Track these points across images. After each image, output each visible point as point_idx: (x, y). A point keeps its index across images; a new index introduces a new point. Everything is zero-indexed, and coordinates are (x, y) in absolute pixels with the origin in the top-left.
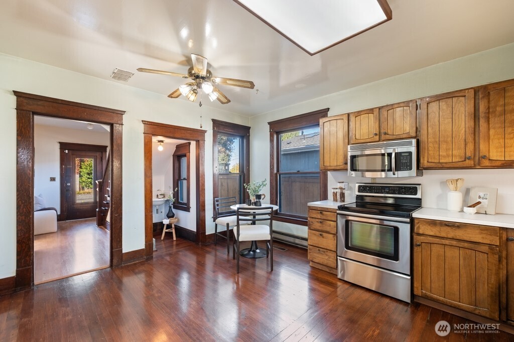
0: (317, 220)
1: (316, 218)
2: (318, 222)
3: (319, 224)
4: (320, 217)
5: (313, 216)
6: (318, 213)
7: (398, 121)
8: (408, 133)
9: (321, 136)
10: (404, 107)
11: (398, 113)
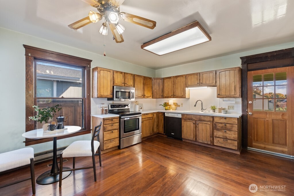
0: (109, 125)
1: (109, 124)
2: (110, 126)
3: (110, 127)
4: (111, 123)
5: (107, 123)
6: (110, 121)
7: (129, 80)
8: (132, 85)
9: (99, 78)
10: (130, 75)
11: (129, 77)
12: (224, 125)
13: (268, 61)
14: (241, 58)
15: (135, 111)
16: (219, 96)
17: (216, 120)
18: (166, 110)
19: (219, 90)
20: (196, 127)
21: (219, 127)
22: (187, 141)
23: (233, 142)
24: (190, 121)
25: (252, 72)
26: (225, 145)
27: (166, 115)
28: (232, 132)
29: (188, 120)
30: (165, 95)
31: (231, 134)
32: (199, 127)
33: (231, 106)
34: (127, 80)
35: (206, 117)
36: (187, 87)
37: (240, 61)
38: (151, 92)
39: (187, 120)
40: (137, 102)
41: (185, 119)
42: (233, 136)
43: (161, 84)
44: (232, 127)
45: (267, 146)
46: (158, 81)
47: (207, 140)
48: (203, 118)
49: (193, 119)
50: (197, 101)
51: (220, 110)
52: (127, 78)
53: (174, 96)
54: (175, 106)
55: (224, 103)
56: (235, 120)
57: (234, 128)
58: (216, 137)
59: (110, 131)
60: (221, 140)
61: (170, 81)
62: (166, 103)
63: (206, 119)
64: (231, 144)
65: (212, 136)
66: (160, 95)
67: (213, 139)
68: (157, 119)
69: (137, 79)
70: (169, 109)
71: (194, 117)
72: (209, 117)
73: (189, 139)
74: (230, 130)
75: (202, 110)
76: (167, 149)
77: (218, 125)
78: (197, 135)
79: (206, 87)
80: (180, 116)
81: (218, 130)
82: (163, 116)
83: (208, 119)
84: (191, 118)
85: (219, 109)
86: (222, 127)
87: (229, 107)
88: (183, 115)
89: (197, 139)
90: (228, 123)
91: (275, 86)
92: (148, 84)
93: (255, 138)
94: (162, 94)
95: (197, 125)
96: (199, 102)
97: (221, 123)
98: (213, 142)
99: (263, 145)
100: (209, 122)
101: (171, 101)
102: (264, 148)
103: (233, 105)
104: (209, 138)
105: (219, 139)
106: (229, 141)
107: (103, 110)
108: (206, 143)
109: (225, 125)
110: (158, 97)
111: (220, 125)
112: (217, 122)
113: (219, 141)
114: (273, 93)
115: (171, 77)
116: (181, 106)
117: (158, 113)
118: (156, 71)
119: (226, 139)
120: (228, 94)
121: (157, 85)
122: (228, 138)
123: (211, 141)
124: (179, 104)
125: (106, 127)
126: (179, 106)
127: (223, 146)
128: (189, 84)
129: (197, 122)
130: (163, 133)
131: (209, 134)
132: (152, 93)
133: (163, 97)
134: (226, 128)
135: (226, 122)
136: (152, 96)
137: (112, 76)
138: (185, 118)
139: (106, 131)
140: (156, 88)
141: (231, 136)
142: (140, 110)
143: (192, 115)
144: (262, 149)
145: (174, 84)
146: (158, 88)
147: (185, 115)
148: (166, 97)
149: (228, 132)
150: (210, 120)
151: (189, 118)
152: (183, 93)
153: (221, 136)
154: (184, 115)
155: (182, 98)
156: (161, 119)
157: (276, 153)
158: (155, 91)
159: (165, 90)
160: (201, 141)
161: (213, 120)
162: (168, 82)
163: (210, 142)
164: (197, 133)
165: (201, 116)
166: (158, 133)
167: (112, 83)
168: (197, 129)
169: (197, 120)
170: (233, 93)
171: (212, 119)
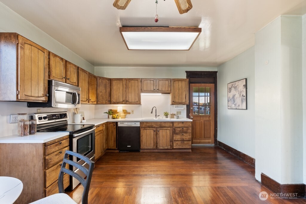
0: (55, 153)
3: (57, 157)
4: (58, 149)
5: (52, 152)
6: (56, 145)
7: (72, 74)
8: (75, 83)
9: (21, 58)
10: (74, 67)
11: (72, 69)
12: (181, 128)
13: (202, 77)
14: (187, 72)
15: (74, 123)
16: (174, 103)
17: (175, 125)
18: (114, 118)
19: (174, 97)
20: (157, 134)
21: (178, 131)
22: (146, 151)
23: (188, 142)
24: (150, 128)
25: (193, 84)
26: (182, 147)
27: (120, 125)
28: (188, 134)
29: (148, 128)
30: (113, 100)
31: (187, 136)
32: (159, 133)
33: (179, 112)
34: (69, 73)
35: (167, 123)
36: (142, 92)
37: (185, 74)
38: (96, 95)
39: (146, 128)
40: (77, 109)
41: (144, 128)
42: (189, 137)
43: (108, 85)
44: (188, 129)
45: (201, 141)
46: (104, 82)
47: (167, 145)
48: (163, 125)
49: (153, 127)
50: (153, 108)
51: (173, 116)
52: (69, 70)
53: (126, 102)
54: (125, 113)
55: (174, 109)
56: (190, 123)
57: (189, 130)
58: (175, 141)
59: (56, 166)
60: (179, 143)
61: (121, 84)
62: (111, 110)
63: (166, 125)
64: (187, 144)
65: (172, 141)
66: (107, 100)
67: (173, 143)
68: (106, 131)
69: (82, 75)
70: (117, 117)
71: (154, 124)
72: (169, 123)
73: (149, 148)
74: (186, 133)
75: (156, 116)
76: (137, 166)
77: (177, 129)
78: (158, 143)
79: (160, 94)
80: (138, 125)
81: (177, 134)
82: (115, 126)
83: (168, 125)
84: (151, 126)
85: (171, 114)
86: (180, 131)
87: (177, 112)
88: (141, 123)
89: (158, 146)
90: (185, 126)
91: (199, 96)
92: (93, 83)
93: (195, 136)
94: (109, 98)
95: (158, 132)
96: (154, 109)
97: (179, 127)
98: (172, 146)
99: (198, 141)
100: (169, 128)
101: (120, 108)
102: (200, 143)
103: (180, 111)
104: (169, 143)
105: (178, 142)
106: (185, 142)
107: (24, 127)
108: (166, 148)
109: (183, 129)
110: (104, 103)
111: (179, 129)
112: (176, 126)
113: (177, 144)
114: (198, 102)
115: (122, 79)
116: (131, 113)
117: (107, 124)
118: (95, 67)
119: (183, 141)
120: (180, 101)
121: (103, 86)
122: (185, 139)
123: (170, 145)
124: (128, 111)
125: (50, 159)
126: (130, 113)
127: (181, 147)
128: (145, 89)
129: (158, 129)
130: (115, 148)
131: (169, 140)
132: (96, 97)
133: (110, 102)
134: (183, 131)
135: (183, 126)
136: (96, 101)
137: (46, 62)
138: (145, 126)
139: (50, 166)
140: (102, 89)
141: (186, 137)
142: (83, 121)
143: (152, 123)
144: (198, 143)
145: (127, 87)
146: (104, 90)
147: (145, 123)
148: (114, 103)
149: (184, 134)
150: (170, 126)
151: (148, 126)
152: (137, 98)
153: (179, 139)
154: (143, 123)
155: (136, 104)
156: (112, 131)
157: (206, 144)
158: (100, 94)
159: (114, 94)
160: (161, 148)
161: (173, 125)
162: (118, 84)
163: (170, 147)
164: (158, 140)
165: (161, 123)
166: (108, 149)
167: (47, 74)
168: (158, 136)
169: (157, 127)
170: (184, 101)
171: (171, 125)
